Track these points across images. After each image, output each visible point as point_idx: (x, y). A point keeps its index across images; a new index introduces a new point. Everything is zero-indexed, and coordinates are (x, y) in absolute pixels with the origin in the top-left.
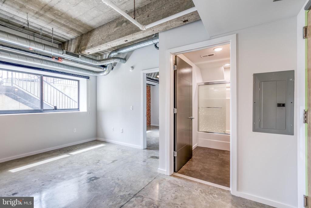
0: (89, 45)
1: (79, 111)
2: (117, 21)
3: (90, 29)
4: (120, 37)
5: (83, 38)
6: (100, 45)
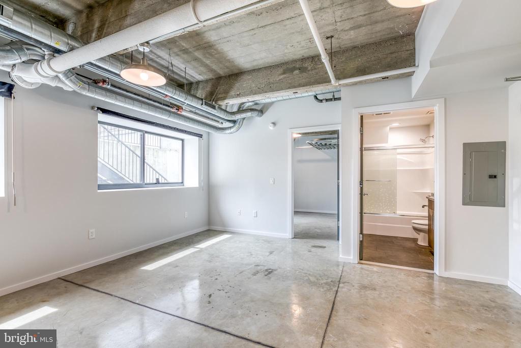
0: (232, 93)
1: (183, 186)
2: (285, 67)
3: (236, 71)
4: (289, 88)
5: (221, 82)
6: (254, 94)
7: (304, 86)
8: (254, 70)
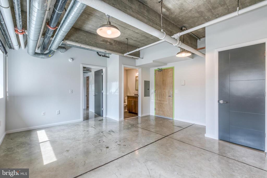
2: (103, 38)
6: (87, 45)
7: (111, 51)
8: (88, 32)
